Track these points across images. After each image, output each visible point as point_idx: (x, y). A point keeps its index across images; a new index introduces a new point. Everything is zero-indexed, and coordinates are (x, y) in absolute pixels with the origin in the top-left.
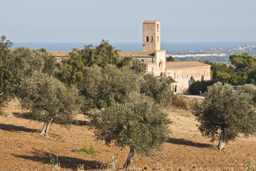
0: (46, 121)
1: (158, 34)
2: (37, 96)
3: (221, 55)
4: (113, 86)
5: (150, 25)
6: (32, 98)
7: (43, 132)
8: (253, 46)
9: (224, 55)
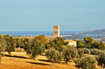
0: (53, 62)
1: (59, 31)
2: (52, 55)
3: (70, 36)
4: (70, 51)
5: (56, 27)
6: (50, 55)
7: (53, 65)
8: (81, 32)
9: (71, 36)
